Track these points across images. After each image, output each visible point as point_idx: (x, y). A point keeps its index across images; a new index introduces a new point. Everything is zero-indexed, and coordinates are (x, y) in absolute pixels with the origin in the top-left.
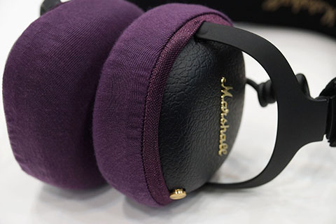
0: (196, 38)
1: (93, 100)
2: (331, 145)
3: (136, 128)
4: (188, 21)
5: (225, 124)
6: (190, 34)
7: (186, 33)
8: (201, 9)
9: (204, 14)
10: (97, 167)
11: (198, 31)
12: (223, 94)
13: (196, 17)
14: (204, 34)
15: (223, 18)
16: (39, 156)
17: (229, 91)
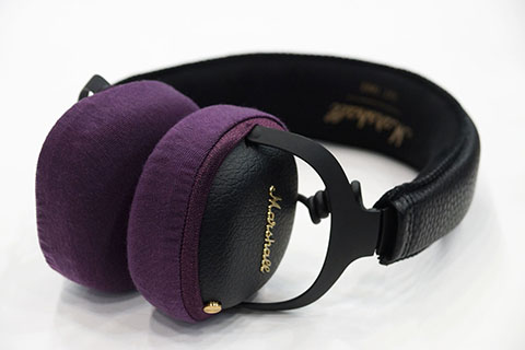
0: (247, 141)
1: (131, 198)
2: (381, 263)
3: (178, 228)
4: (240, 122)
5: (271, 238)
6: (240, 136)
7: (237, 134)
8: (254, 112)
9: (257, 117)
10: (128, 271)
11: (249, 133)
12: (270, 204)
13: (248, 119)
14: (256, 137)
15: (278, 123)
16: (66, 244)
17: (277, 202)
